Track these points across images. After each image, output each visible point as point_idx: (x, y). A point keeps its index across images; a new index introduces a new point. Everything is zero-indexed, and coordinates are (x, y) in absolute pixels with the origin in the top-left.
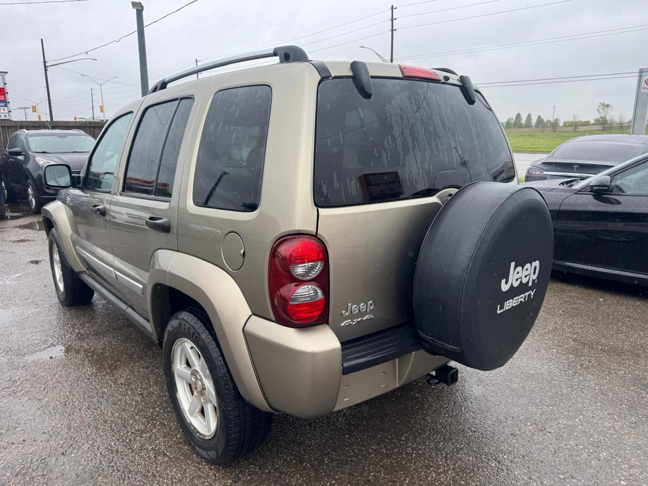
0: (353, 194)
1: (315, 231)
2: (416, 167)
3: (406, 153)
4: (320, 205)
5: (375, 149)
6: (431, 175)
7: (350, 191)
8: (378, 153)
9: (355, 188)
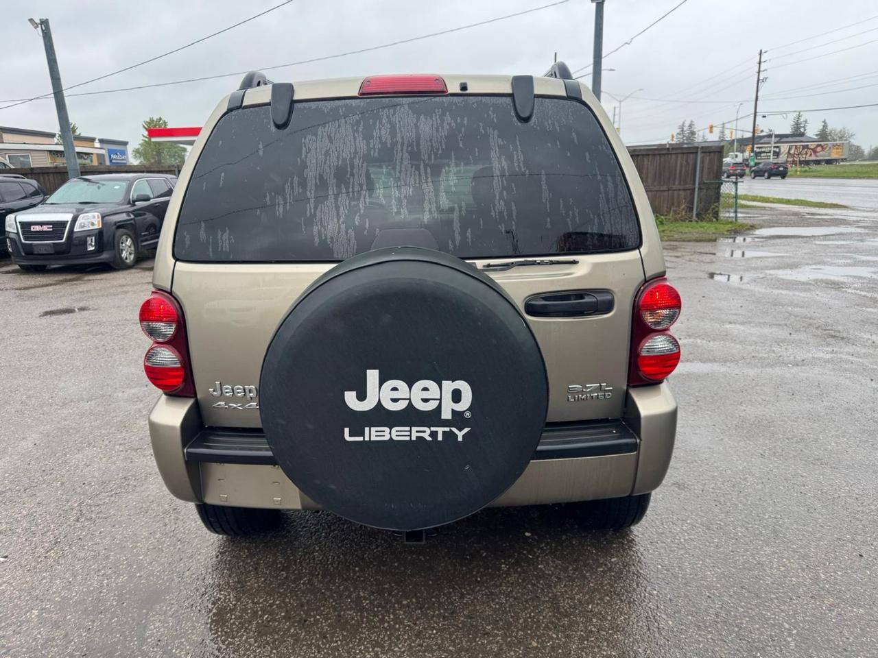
0: (224, 249)
1: (169, 287)
2: (336, 220)
3: (320, 199)
4: (180, 258)
5: (268, 194)
6: (366, 232)
7: (220, 244)
8: (270, 199)
9: (227, 242)
